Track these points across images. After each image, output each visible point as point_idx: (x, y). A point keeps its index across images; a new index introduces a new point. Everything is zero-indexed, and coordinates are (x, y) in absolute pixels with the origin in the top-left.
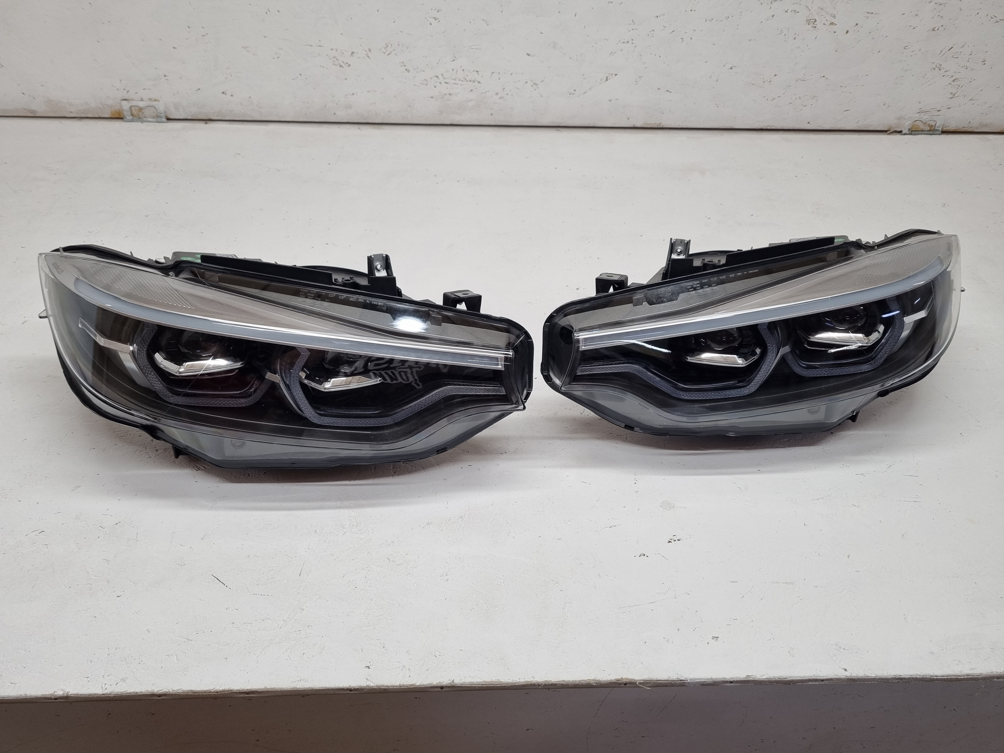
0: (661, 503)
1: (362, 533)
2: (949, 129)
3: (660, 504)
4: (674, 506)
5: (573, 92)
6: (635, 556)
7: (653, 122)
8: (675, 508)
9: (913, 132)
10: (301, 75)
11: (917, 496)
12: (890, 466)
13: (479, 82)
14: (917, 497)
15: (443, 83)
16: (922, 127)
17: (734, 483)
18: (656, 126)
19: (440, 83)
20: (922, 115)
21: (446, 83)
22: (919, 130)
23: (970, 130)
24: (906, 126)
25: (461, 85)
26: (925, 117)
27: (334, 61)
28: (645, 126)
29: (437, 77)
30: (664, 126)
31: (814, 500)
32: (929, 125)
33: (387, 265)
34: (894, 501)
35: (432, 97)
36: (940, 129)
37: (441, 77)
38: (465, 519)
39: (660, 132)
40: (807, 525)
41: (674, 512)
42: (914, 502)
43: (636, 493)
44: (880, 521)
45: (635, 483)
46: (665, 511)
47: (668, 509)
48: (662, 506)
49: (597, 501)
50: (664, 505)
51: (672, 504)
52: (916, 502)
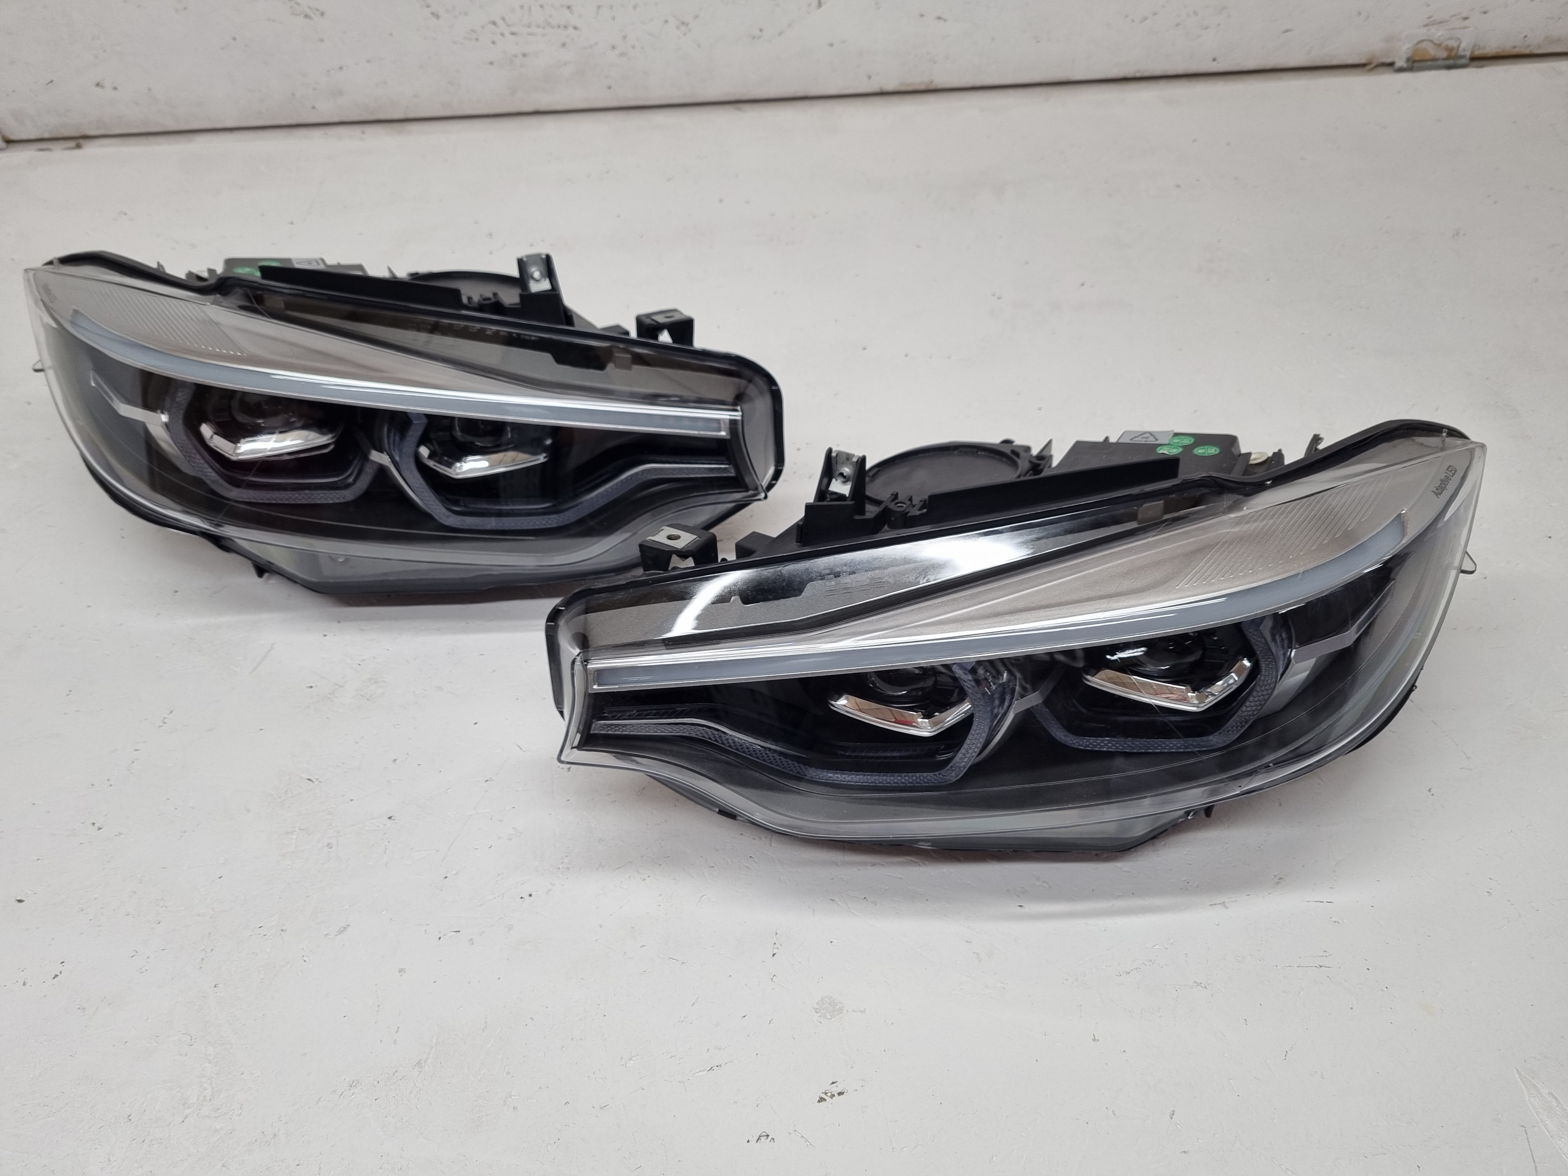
0: (818, 1004)
1: (219, 1116)
2: (1485, 52)
3: (816, 1006)
4: (843, 1007)
5: (758, 33)
6: (748, 1141)
7: (917, 80)
8: (844, 1012)
9: (1416, 65)
10: (234, 39)
11: (1325, 951)
12: (1279, 879)
13: (575, 28)
14: (1327, 954)
15: (507, 35)
16: (1432, 52)
17: (967, 942)
18: (923, 87)
19: (502, 35)
20: (1433, 29)
21: (513, 34)
22: (1428, 57)
23: (1527, 51)
24: (1401, 54)
25: (543, 35)
26: (1439, 34)
27: (291, 7)
28: (903, 88)
29: (494, 23)
30: (940, 86)
31: (1121, 975)
32: (1447, 48)
33: (549, 272)
34: (1278, 968)
35: (491, 63)
36: (1468, 54)
37: (500, 22)
38: (426, 1067)
39: (931, 99)
40: (1098, 1040)
41: (841, 1023)
42: (1319, 966)
43: (772, 979)
44: (1244, 1021)
45: (774, 955)
46: (822, 1022)
47: (830, 1017)
48: (818, 1011)
49: (692, 1005)
50: (823, 1008)
51: (839, 1004)
52: (1321, 968)
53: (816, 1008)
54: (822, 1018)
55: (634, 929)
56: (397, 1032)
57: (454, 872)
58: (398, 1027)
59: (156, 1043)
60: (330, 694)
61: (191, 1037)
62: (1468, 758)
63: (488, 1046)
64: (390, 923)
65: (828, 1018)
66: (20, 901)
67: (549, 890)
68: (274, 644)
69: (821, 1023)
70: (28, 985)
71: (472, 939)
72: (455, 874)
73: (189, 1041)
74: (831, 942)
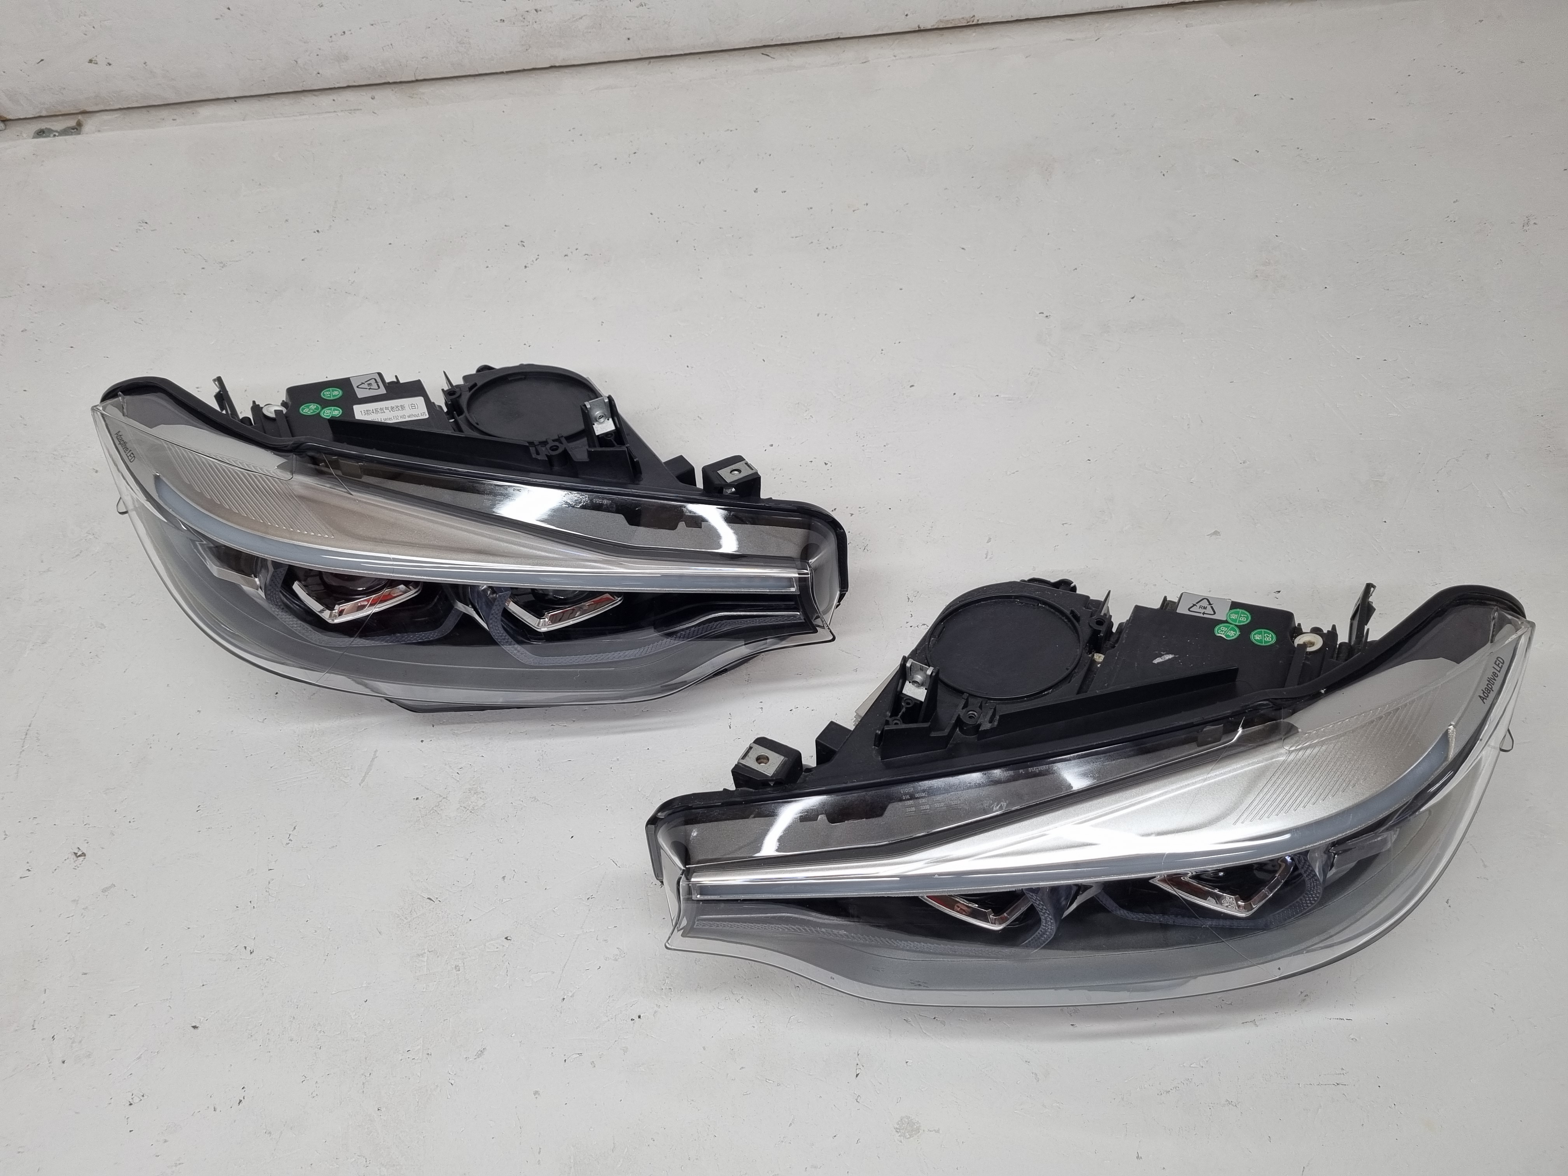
0: (898, 1124)
3: (896, 1126)
4: (920, 1126)
8: (921, 1131)
11: (1343, 1069)
12: (1305, 996)
17: (1026, 1061)
31: (1162, 1094)
34: (1301, 1086)
40: (1141, 1158)
41: (918, 1142)
42: (1336, 1084)
43: (857, 1100)
44: (1269, 1138)
45: (857, 1075)
46: (903, 1141)
47: (909, 1136)
48: (898, 1131)
49: (790, 1126)
50: (902, 1128)
51: (916, 1124)
52: (1338, 1086)
53: (897, 1128)
54: (902, 1137)
55: (733, 1051)
56: (539, 1153)
57: (570, 994)
58: (540, 1148)
59: (337, 1164)
60: (436, 806)
61: (366, 1159)
62: (1485, 866)
63: (619, 1166)
64: (520, 1046)
65: (907, 1137)
66: (195, 1027)
67: (656, 1012)
68: (376, 751)
69: (901, 1142)
70: (218, 1110)
71: (593, 1062)
72: (571, 997)
73: (365, 1163)
74: (907, 1062)
